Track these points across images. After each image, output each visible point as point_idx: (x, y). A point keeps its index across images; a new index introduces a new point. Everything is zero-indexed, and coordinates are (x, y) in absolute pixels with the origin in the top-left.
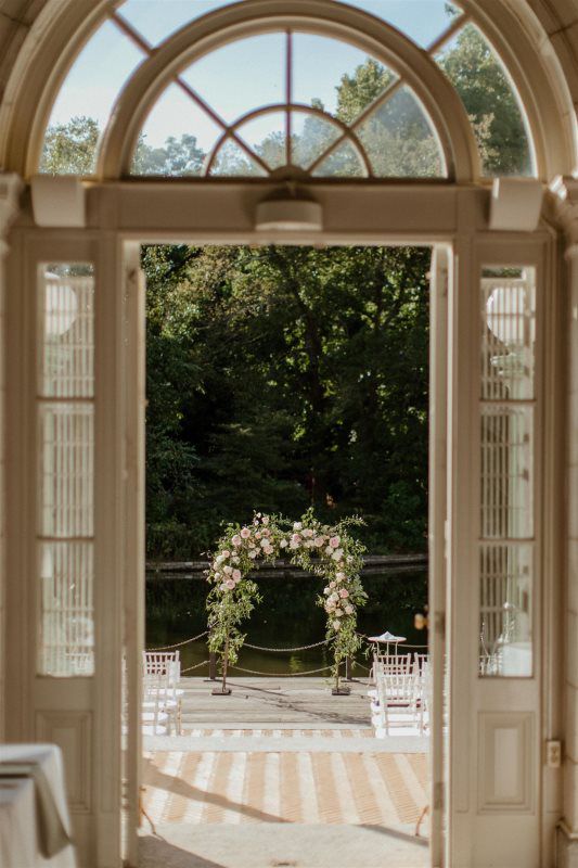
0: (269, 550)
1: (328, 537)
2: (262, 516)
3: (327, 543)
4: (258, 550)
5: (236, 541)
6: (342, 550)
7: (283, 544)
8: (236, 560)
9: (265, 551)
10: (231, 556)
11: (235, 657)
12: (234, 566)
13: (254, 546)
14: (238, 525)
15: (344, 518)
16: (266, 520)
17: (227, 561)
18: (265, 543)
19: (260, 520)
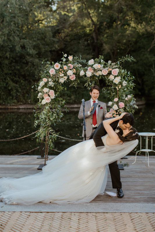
0: (73, 78)
1: (111, 69)
2: (68, 56)
3: (110, 73)
4: (66, 78)
5: (52, 72)
6: (120, 78)
7: (82, 73)
8: (51, 84)
9: (70, 78)
10: (48, 82)
11: (52, 145)
12: (51, 88)
13: (63, 75)
14: (53, 62)
15: (121, 58)
16: (71, 58)
17: (46, 85)
18: (70, 73)
19: (67, 58)
